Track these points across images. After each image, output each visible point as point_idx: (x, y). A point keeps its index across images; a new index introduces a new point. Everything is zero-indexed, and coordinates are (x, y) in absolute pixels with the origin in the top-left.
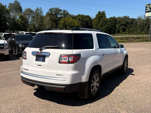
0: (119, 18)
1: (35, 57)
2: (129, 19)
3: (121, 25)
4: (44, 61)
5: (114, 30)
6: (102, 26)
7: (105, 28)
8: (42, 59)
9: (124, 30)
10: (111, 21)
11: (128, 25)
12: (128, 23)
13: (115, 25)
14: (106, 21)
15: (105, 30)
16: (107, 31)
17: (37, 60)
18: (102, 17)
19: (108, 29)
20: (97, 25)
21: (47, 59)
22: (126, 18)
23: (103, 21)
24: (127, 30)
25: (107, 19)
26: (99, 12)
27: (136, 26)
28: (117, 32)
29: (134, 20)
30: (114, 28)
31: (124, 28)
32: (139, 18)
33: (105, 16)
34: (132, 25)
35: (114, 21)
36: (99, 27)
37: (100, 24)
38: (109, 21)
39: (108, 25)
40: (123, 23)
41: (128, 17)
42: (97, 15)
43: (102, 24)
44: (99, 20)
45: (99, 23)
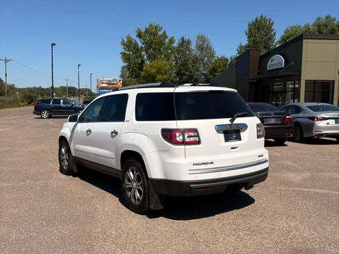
1: (223, 135)
4: (239, 138)
8: (235, 136)
17: (227, 140)
21: (242, 134)
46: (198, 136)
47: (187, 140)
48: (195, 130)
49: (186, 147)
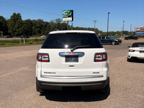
0: (34, 21)
1: (65, 58)
2: (43, 22)
3: (37, 28)
5: (31, 32)
6: (18, 28)
7: (22, 30)
8: (73, 60)
9: (40, 32)
10: (27, 24)
11: (43, 27)
12: (42, 26)
13: (31, 27)
14: (22, 23)
15: (22, 32)
16: (24, 33)
17: (66, 61)
18: (18, 19)
19: (25, 31)
20: (13, 27)
22: (40, 21)
23: (20, 23)
24: (42, 32)
25: (23, 21)
26: (14, 14)
27: (50, 29)
28: (33, 34)
29: (47, 23)
30: (30, 30)
31: (39, 30)
32: (52, 22)
33: (21, 18)
34: (46, 28)
35: (30, 23)
36: (15, 29)
37: (16, 26)
38: (25, 23)
39: (25, 27)
40: (38, 26)
41: (42, 20)
42: (11, 16)
43: (18, 26)
44: (15, 22)
45: (15, 24)
46: (48, 58)
47: (43, 59)
48: (47, 54)
49: (42, 63)
